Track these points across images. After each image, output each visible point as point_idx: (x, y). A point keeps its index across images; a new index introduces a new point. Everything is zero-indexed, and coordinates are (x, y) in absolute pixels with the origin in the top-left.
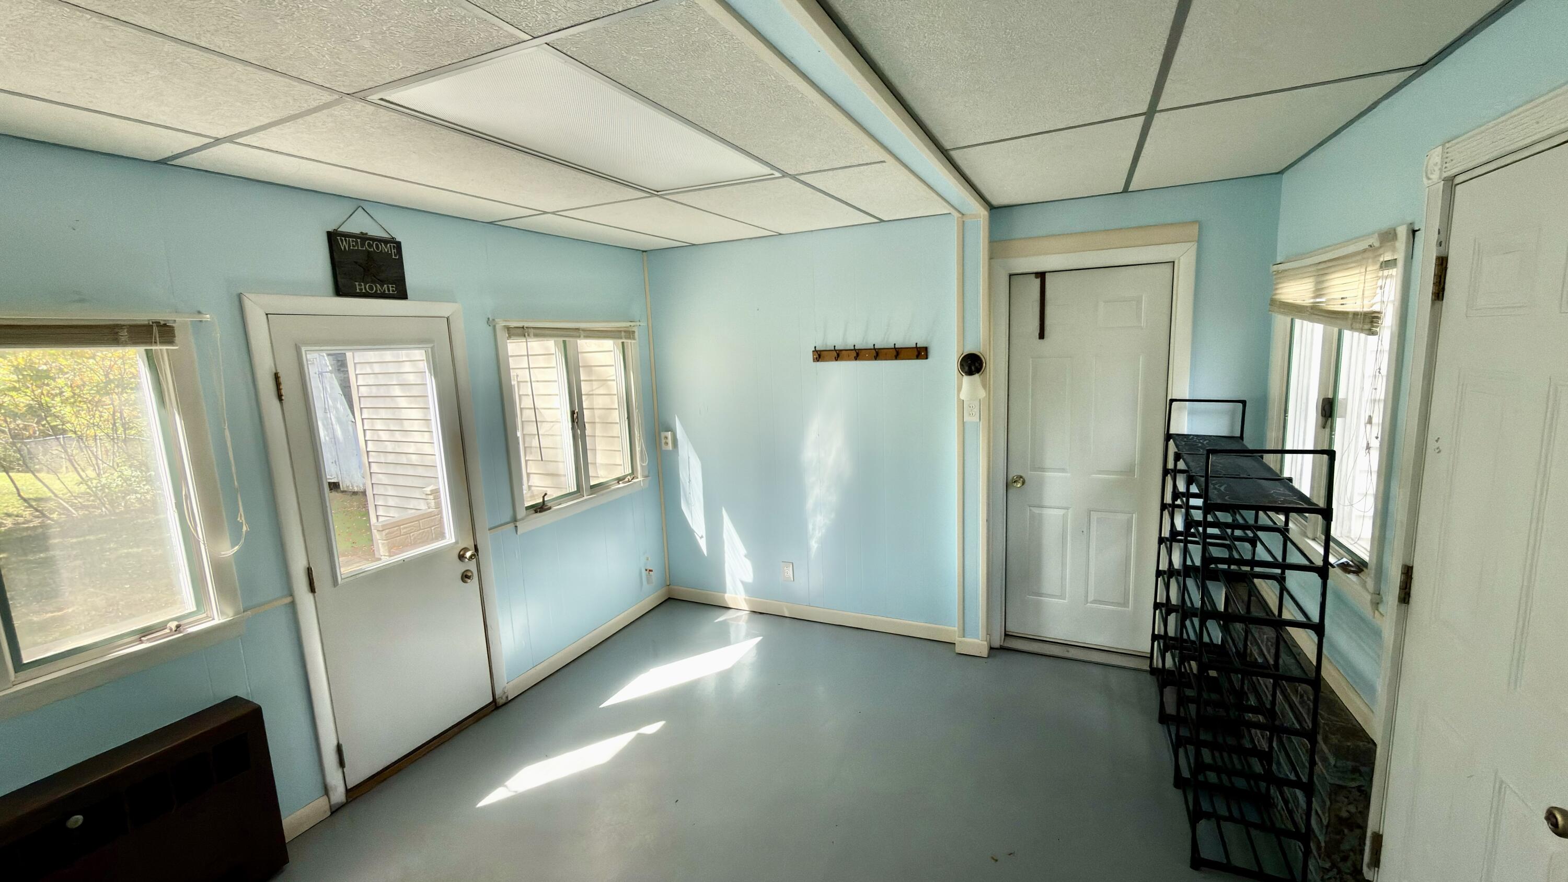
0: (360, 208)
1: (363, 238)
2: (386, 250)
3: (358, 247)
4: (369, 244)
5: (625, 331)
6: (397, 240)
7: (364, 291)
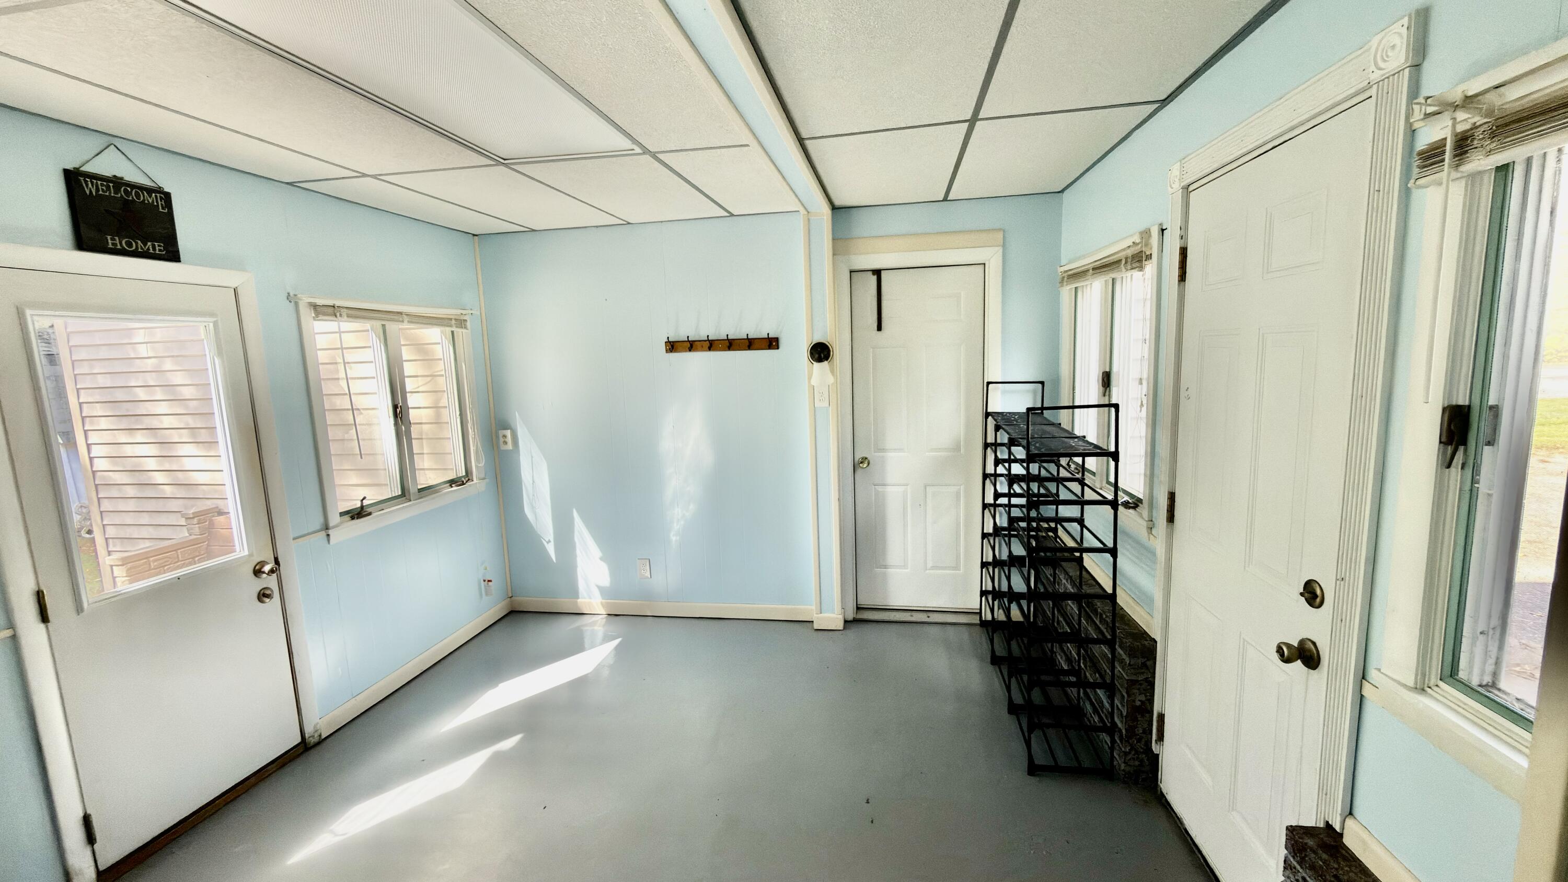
0: (113, 146)
1: (117, 182)
2: (150, 201)
3: (110, 193)
4: (125, 191)
5: (456, 320)
6: (166, 190)
7: (119, 247)
